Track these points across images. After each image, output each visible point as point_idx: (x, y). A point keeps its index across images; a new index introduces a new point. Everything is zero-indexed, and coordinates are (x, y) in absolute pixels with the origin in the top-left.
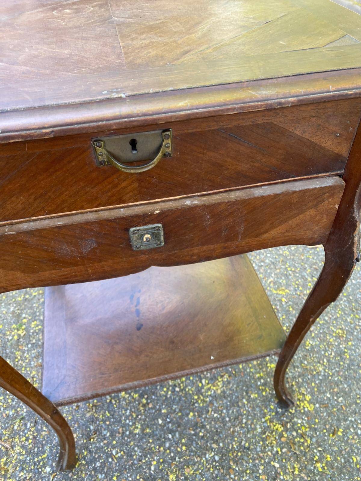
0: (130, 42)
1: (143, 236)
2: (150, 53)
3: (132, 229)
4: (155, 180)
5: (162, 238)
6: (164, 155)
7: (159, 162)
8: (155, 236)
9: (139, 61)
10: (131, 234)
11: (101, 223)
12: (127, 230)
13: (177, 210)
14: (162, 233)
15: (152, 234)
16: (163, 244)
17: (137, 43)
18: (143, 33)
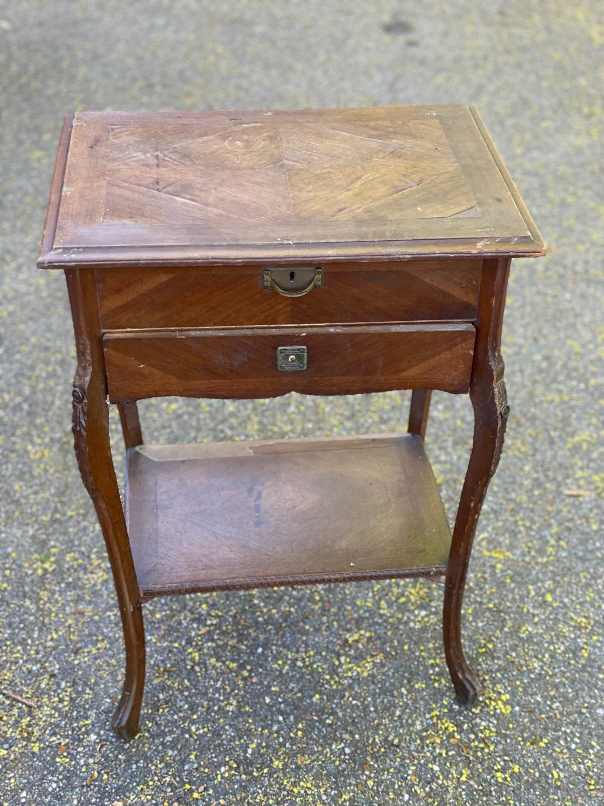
0: (298, 193)
1: (289, 356)
2: (313, 206)
3: (280, 348)
4: (305, 306)
5: (305, 361)
6: (315, 286)
7: (310, 292)
8: (299, 358)
9: (304, 214)
10: (278, 352)
11: (254, 338)
12: (276, 348)
13: (322, 335)
14: (305, 354)
15: (297, 356)
16: (305, 368)
17: (304, 195)
18: (309, 184)
